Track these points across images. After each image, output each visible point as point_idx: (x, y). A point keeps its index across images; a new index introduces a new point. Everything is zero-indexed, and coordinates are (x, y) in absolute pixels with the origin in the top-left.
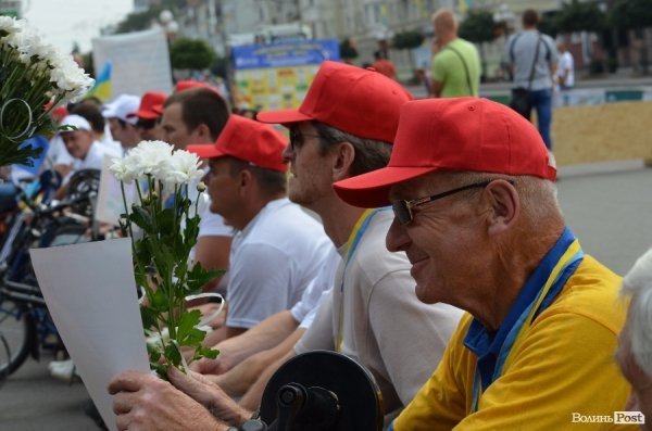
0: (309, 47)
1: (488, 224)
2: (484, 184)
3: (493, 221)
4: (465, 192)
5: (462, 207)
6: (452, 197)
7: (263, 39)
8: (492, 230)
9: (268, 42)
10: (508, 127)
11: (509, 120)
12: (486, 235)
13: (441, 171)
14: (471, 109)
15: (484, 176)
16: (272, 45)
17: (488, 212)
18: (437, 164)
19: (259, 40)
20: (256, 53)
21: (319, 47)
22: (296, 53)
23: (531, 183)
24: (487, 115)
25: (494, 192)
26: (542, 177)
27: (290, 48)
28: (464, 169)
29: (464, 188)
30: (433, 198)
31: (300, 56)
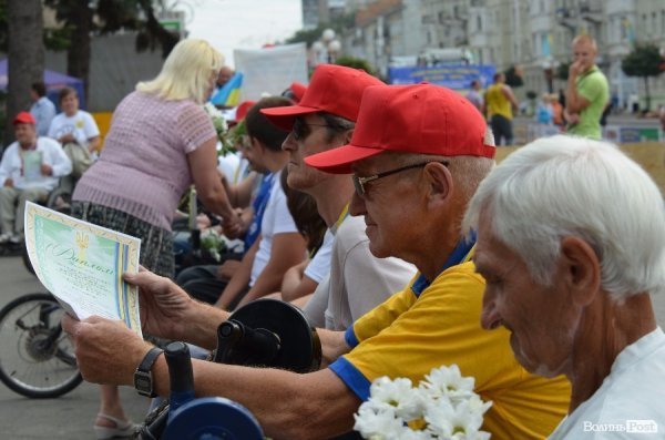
0: (466, 72)
1: (427, 200)
2: (423, 165)
3: (431, 197)
4: (407, 171)
5: (406, 183)
6: (398, 175)
7: (426, 63)
8: (431, 205)
9: (430, 65)
10: (446, 114)
11: (448, 107)
12: (426, 209)
13: (388, 152)
14: (416, 97)
15: (423, 158)
16: (434, 67)
17: (428, 189)
18: (385, 147)
19: (422, 63)
20: (413, 75)
21: (476, 72)
22: (453, 77)
23: (466, 161)
24: (429, 103)
25: (431, 172)
26: (477, 156)
27: (447, 71)
28: (407, 150)
29: (407, 168)
30: (381, 176)
31: (457, 80)
